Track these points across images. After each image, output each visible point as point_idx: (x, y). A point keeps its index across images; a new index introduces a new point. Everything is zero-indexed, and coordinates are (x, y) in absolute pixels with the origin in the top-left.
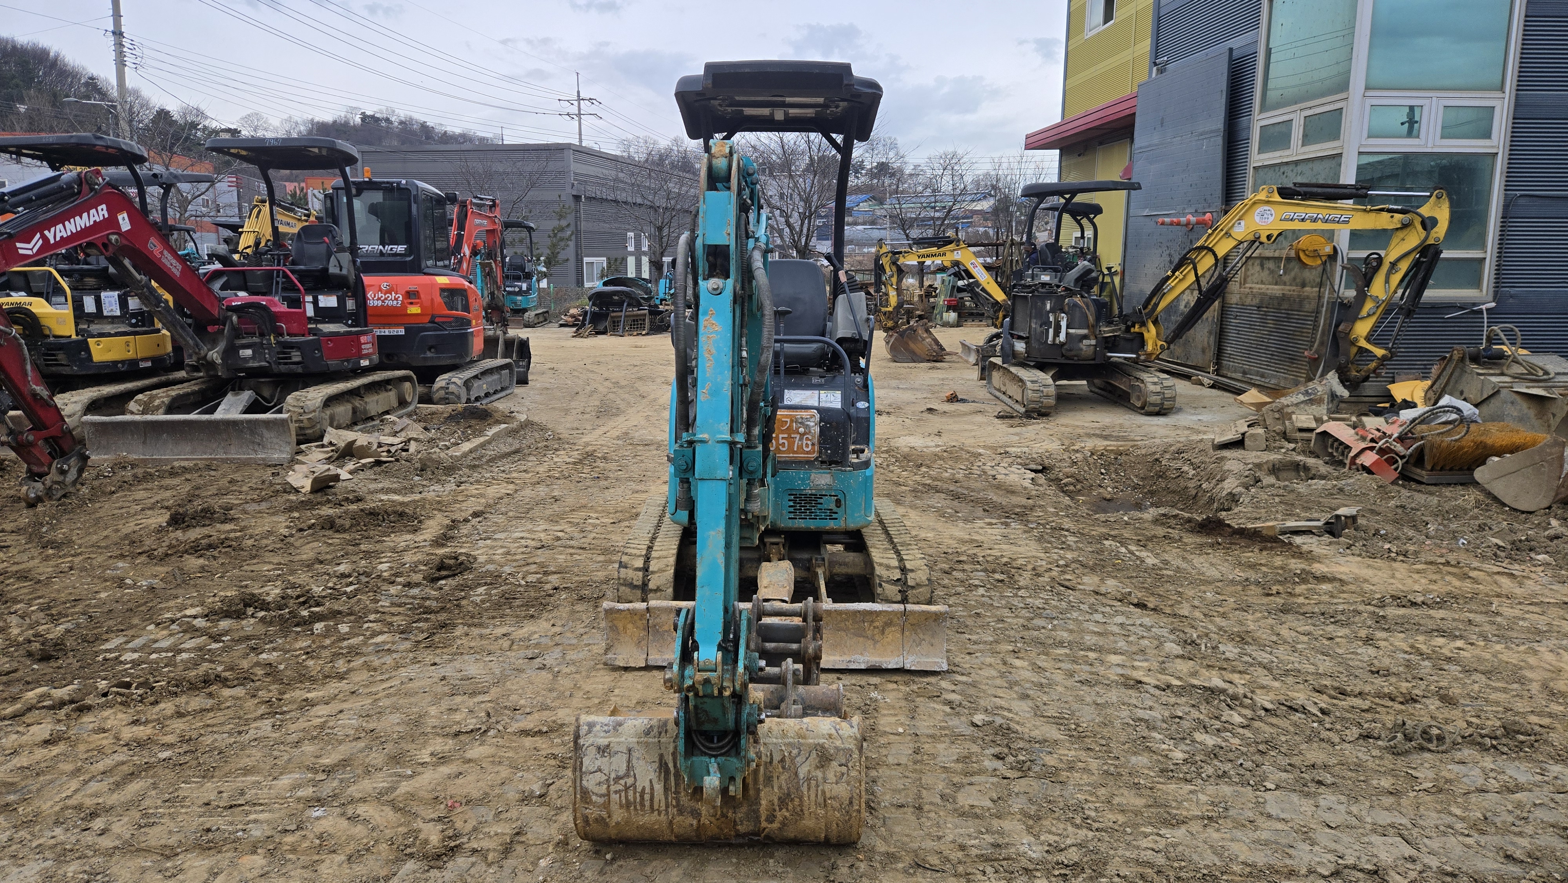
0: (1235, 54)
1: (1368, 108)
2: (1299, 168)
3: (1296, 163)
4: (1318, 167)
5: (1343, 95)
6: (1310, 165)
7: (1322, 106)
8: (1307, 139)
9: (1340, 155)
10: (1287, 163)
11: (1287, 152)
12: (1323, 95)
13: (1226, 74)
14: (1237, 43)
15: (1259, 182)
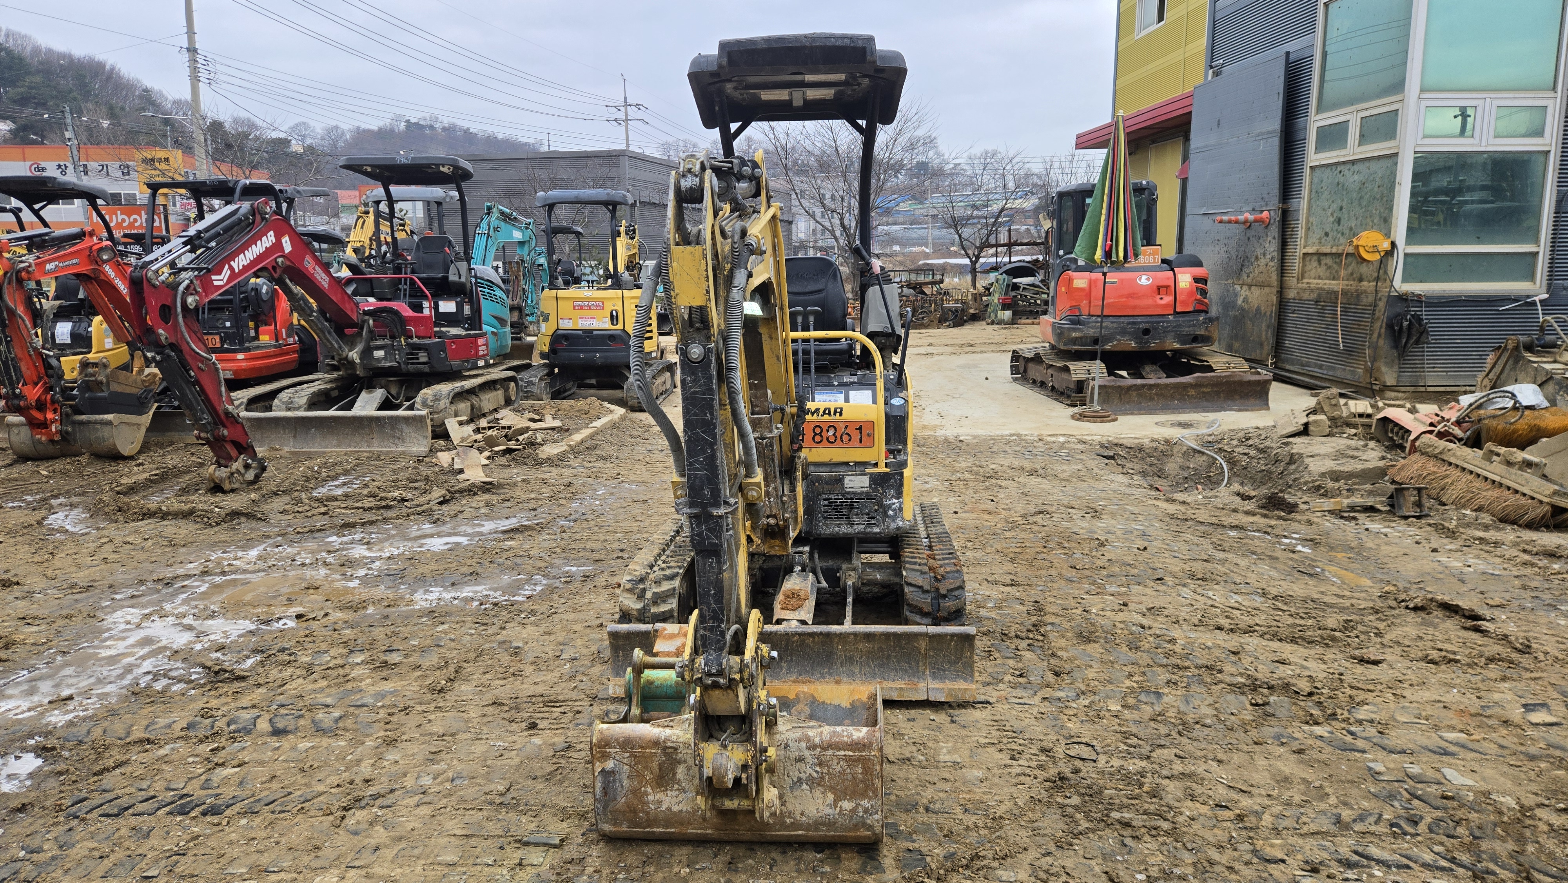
0: (1292, 57)
1: (1423, 108)
2: (1356, 167)
3: (1353, 162)
4: (1374, 165)
5: (1398, 97)
6: (1367, 164)
7: (1378, 107)
8: (1363, 139)
9: (1396, 154)
10: (1344, 163)
11: (1343, 152)
12: (1378, 96)
13: (1282, 78)
14: (1294, 46)
15: (1316, 180)
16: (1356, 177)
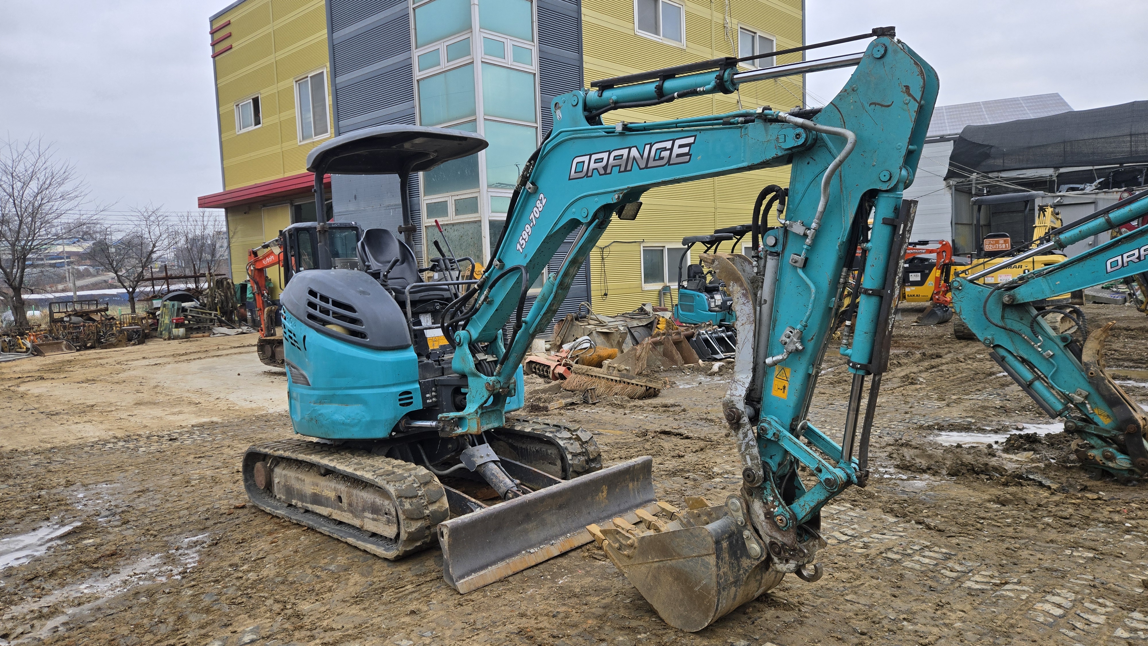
1: (490, 197)
2: (455, 227)
3: (453, 225)
4: (467, 227)
5: (477, 190)
6: (462, 226)
7: (465, 194)
8: (458, 212)
9: (480, 221)
10: (447, 225)
11: (446, 218)
12: (464, 189)
15: (430, 234)
16: (456, 233)
